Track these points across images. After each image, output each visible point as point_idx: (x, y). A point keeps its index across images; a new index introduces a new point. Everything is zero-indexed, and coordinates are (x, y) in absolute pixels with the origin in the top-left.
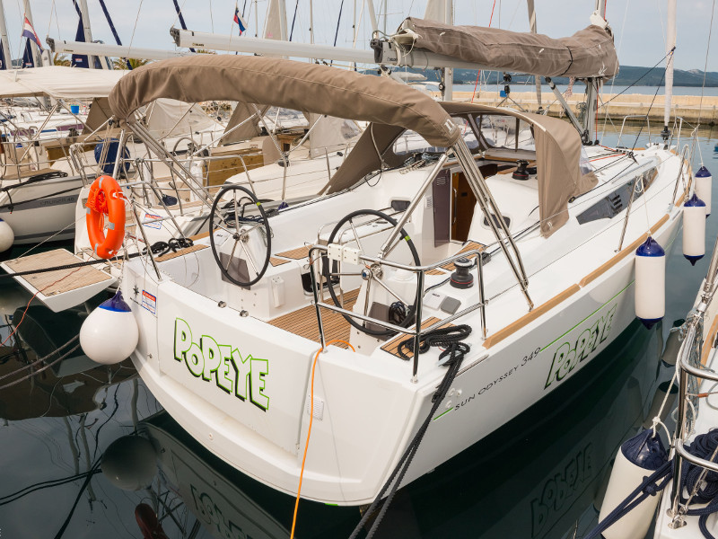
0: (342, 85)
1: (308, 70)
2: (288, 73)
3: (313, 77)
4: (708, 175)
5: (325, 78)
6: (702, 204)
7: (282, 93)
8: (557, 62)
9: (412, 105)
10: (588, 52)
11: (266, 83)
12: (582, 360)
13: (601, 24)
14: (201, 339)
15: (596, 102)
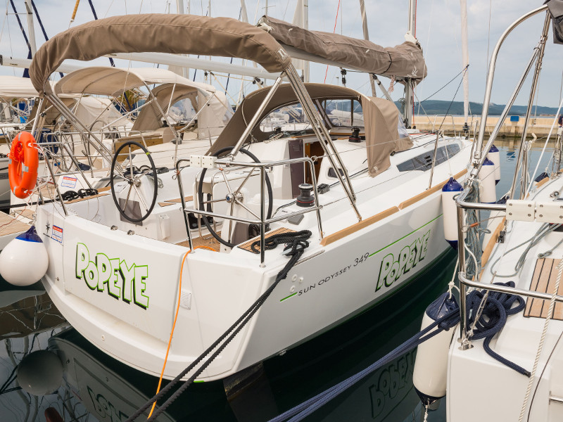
0: (198, 26)
1: (173, 18)
2: (158, 21)
3: (176, 22)
4: (497, 151)
5: (186, 21)
6: (491, 164)
7: (154, 38)
8: (380, 61)
9: (252, 36)
10: (403, 56)
11: (142, 31)
12: (405, 273)
13: (413, 41)
14: (96, 257)
15: (412, 98)
